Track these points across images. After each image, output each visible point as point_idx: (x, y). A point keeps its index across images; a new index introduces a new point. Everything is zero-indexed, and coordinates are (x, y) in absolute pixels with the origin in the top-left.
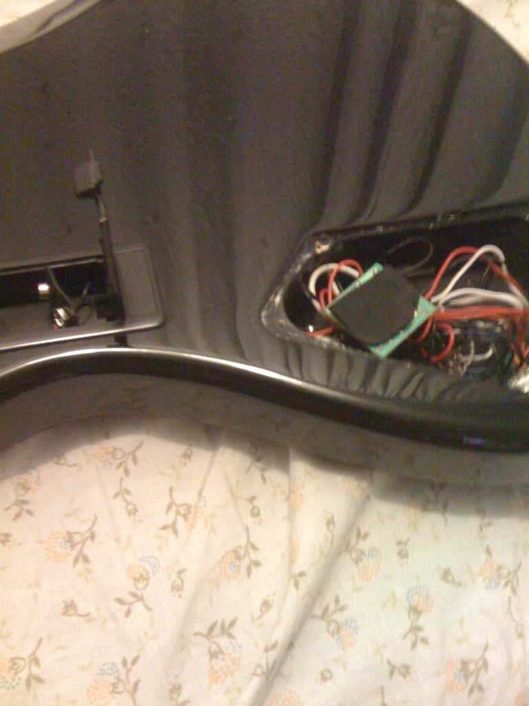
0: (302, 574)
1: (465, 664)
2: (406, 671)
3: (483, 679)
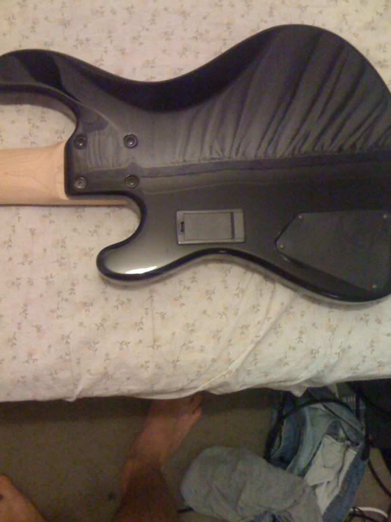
0: (270, 318)
1: (312, 350)
2: (294, 349)
3: (317, 355)
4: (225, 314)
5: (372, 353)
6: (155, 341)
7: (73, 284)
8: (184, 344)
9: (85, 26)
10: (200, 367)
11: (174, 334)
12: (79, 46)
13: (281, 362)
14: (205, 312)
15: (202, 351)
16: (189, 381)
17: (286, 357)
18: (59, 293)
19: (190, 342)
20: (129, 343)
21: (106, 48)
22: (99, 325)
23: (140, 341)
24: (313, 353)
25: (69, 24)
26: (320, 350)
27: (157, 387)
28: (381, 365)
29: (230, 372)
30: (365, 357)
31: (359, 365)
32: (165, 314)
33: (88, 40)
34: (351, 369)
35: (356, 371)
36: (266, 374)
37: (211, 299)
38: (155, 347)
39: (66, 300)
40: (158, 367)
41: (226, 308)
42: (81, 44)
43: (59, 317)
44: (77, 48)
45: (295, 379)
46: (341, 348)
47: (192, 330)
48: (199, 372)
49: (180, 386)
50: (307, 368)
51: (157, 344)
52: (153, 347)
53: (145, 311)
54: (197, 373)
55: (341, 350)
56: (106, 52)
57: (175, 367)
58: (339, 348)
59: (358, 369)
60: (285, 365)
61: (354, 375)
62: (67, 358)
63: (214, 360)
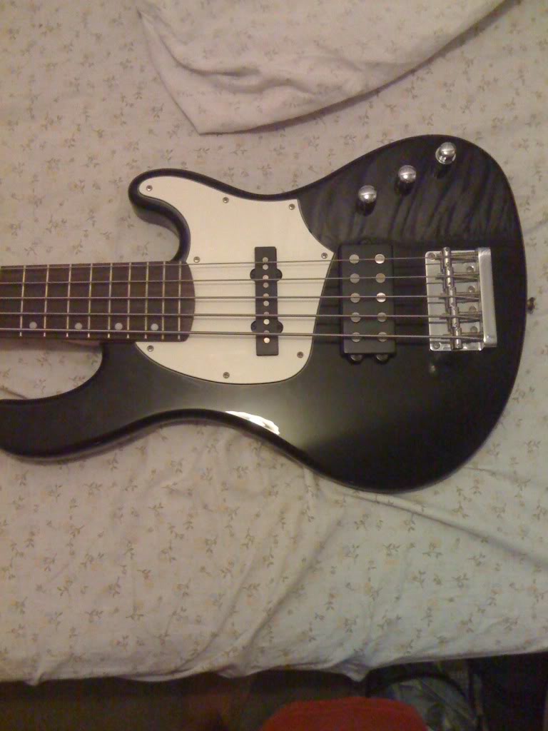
4: (230, 571)
5: (429, 625)
6: (135, 609)
7: (33, 534)
8: (174, 613)
9: (61, 205)
10: (197, 643)
11: (160, 599)
12: (53, 229)
13: (306, 637)
14: (203, 569)
15: (198, 622)
16: (184, 662)
17: (311, 630)
18: (14, 545)
19: (183, 610)
20: (101, 612)
21: (86, 231)
22: (63, 589)
23: (117, 610)
24: (347, 625)
25: (41, 203)
26: (358, 620)
27: (142, 669)
28: (443, 641)
29: (235, 650)
30: (419, 631)
31: (412, 641)
32: (149, 571)
33: (63, 222)
34: (402, 646)
35: (409, 650)
36: (286, 653)
37: (211, 551)
38: (136, 617)
39: (22, 555)
40: (140, 643)
41: (231, 564)
42: (56, 227)
43: (12, 577)
44: (50, 232)
45: (325, 661)
46: (385, 619)
47: (186, 594)
48: (196, 650)
49: (172, 667)
50: (341, 644)
51: (138, 613)
52: (132, 617)
53: (122, 569)
54: (193, 652)
55: (386, 621)
56: (86, 236)
57: (163, 643)
58: (383, 618)
59: (411, 647)
60: (310, 641)
61: (407, 655)
62: (21, 632)
63: (214, 635)
